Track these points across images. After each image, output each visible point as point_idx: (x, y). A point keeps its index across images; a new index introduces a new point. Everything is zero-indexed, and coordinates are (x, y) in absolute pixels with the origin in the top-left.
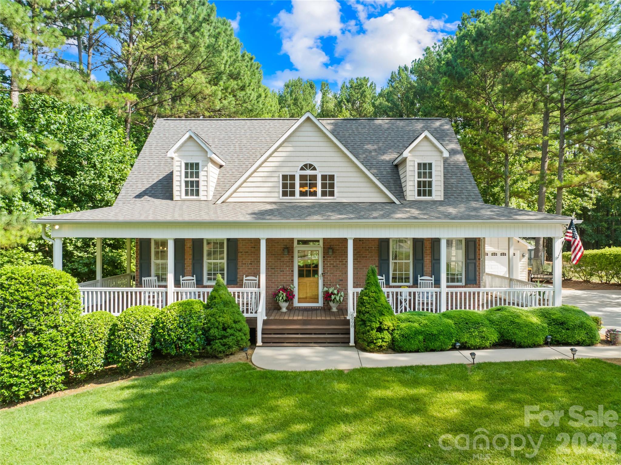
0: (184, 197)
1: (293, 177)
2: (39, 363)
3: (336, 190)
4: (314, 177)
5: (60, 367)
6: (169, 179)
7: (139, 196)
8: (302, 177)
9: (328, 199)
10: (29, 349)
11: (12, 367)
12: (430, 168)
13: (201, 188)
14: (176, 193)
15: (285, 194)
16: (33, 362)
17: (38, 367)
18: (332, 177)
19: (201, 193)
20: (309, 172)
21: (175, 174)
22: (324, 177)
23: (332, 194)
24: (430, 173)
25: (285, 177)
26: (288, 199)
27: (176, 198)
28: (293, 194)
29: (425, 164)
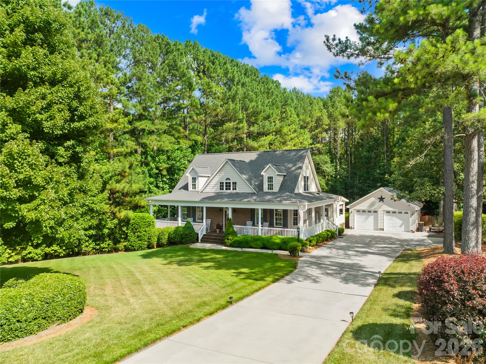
0: (192, 190)
1: (223, 183)
2: (140, 241)
3: (237, 188)
4: (230, 183)
5: (146, 243)
6: (187, 185)
7: (180, 189)
8: (226, 183)
9: (235, 191)
10: (138, 237)
11: (134, 241)
12: (272, 179)
13: (197, 187)
14: (189, 188)
15: (221, 189)
16: (139, 240)
17: (140, 242)
18: (236, 183)
19: (197, 188)
20: (228, 181)
21: (189, 183)
22: (233, 183)
23: (236, 189)
24: (272, 181)
25: (221, 183)
26: (222, 191)
27: (189, 190)
28: (223, 189)
29: (270, 177)
